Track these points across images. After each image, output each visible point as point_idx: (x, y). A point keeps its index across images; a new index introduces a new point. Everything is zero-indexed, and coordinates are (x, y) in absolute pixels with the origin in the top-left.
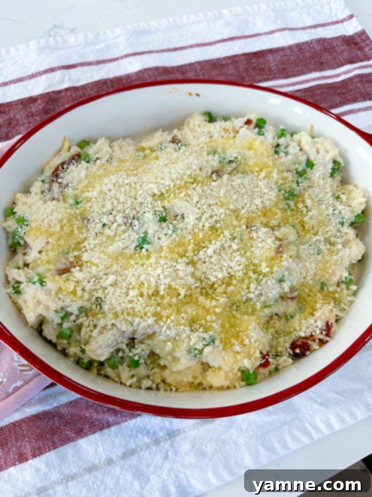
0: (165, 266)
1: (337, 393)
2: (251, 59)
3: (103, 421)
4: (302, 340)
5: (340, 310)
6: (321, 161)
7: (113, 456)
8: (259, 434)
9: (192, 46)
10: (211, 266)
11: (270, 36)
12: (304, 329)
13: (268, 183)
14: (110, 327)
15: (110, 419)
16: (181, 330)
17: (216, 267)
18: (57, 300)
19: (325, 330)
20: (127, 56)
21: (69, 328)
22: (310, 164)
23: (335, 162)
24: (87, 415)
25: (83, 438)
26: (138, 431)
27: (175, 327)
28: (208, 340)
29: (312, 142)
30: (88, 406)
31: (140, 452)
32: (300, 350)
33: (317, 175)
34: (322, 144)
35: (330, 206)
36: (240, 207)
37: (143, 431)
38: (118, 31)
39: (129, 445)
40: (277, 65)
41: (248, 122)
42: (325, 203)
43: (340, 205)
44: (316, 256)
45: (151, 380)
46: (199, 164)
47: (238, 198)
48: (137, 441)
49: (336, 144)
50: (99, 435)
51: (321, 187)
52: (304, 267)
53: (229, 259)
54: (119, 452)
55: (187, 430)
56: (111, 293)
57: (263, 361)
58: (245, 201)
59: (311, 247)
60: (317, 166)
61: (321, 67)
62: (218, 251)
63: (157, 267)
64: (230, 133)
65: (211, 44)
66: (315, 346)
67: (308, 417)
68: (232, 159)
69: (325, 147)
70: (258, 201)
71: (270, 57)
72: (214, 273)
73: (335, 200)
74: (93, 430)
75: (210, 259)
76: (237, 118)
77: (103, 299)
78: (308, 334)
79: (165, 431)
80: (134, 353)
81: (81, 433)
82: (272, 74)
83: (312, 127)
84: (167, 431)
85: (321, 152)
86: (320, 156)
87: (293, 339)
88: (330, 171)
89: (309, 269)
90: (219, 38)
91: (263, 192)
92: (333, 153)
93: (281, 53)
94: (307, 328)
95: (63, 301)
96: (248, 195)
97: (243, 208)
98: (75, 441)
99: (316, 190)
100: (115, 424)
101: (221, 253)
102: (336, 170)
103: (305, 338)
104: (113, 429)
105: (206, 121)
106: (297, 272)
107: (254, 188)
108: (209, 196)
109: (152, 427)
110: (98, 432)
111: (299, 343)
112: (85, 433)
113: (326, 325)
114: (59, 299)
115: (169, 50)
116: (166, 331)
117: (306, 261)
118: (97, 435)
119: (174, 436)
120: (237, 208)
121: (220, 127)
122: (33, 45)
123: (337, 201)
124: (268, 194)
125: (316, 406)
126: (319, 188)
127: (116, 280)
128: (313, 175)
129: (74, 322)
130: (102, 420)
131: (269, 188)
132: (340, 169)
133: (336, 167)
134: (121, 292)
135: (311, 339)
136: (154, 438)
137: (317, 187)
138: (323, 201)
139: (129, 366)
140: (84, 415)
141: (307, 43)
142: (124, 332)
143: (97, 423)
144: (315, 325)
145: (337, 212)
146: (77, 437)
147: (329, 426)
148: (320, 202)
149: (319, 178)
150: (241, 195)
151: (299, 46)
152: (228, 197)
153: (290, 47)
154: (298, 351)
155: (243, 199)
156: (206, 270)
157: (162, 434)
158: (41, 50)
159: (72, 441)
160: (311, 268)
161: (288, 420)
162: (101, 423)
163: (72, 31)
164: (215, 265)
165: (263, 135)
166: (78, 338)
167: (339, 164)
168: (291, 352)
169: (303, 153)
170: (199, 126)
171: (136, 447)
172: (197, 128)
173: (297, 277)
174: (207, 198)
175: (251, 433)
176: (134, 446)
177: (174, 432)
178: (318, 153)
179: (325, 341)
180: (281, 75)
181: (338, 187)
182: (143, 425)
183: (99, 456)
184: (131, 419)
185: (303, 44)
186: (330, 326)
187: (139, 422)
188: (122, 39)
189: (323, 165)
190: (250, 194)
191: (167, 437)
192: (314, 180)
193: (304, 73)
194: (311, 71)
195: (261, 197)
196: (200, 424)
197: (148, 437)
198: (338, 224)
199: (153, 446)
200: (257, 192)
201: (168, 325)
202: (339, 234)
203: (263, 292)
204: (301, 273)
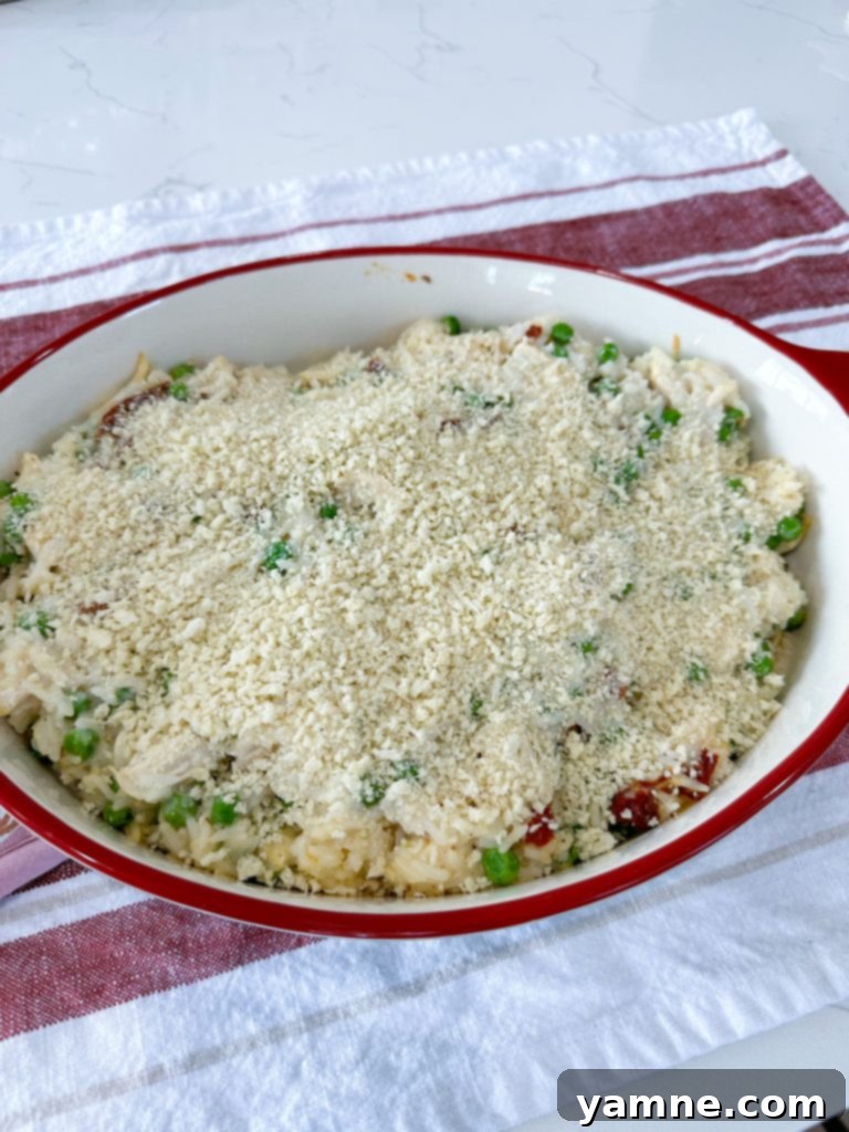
0: (318, 603)
1: (741, 942)
2: (563, 233)
3: (152, 972)
4: (637, 789)
5: (741, 731)
6: (695, 408)
7: (165, 1061)
8: (534, 1032)
9: (439, 212)
10: (424, 608)
11: (608, 192)
12: (644, 764)
13: (569, 449)
14: (176, 728)
15: (171, 970)
16: (338, 741)
17: (438, 611)
18: (73, 668)
19: (696, 768)
20: (302, 229)
21: (89, 731)
22: (671, 415)
23: (728, 409)
24: (117, 955)
25: (99, 1009)
26: (232, 1004)
27: (325, 733)
28: (401, 767)
29: (674, 368)
30: (122, 934)
31: (233, 1056)
32: (634, 813)
33: (687, 435)
34: (697, 371)
35: (716, 499)
36: (502, 491)
37: (245, 1004)
38: (290, 186)
39: (208, 1037)
40: (619, 243)
41: (534, 332)
42: (705, 493)
43: (740, 497)
44: (677, 602)
45: (261, 859)
46: (416, 405)
47: (497, 473)
48: (227, 1028)
49: (729, 372)
50: (138, 1006)
51: (695, 461)
52: (649, 625)
53: (466, 595)
54: (181, 1051)
55: (353, 1009)
56: (191, 656)
57: (535, 828)
58: (515, 479)
59: (666, 583)
60: (688, 418)
61: (716, 245)
62: (443, 578)
63: (301, 604)
64: (492, 354)
65: (479, 207)
66: (670, 804)
67: (666, 1001)
68: (492, 399)
69: (704, 378)
70: (543, 481)
71: (604, 229)
72: (429, 624)
73: (730, 489)
74: (125, 993)
75: (423, 594)
76: (510, 325)
77: (172, 671)
78: (654, 776)
79: (299, 1010)
80: (226, 790)
81: (96, 998)
82: (607, 259)
83: (677, 341)
84: (304, 1008)
85: (697, 389)
86: (694, 398)
87: (619, 787)
88: (717, 427)
89: (660, 629)
90: (496, 195)
91: (557, 465)
92: (722, 390)
93: (629, 221)
94: (653, 762)
95: (87, 674)
96: (522, 469)
97: (507, 492)
98: (79, 1016)
99: (685, 468)
100: (181, 984)
101: (451, 583)
102: (733, 427)
103: (645, 784)
104: (173, 993)
105: (445, 332)
106: (630, 634)
107: (537, 455)
108: (433, 467)
109: (269, 996)
110: (137, 997)
111: (631, 795)
112: (107, 998)
113: (700, 759)
114: (79, 668)
115: (392, 218)
116: (301, 740)
117: (652, 611)
118: (133, 1004)
119: (321, 1024)
120: (495, 492)
121: (473, 342)
122: (119, 211)
123: (735, 490)
124: (568, 468)
125: (686, 973)
126: (692, 463)
127: (206, 631)
128: (676, 437)
129: (105, 719)
130: (150, 969)
131: (571, 457)
132: (743, 424)
133: (733, 421)
134: (212, 656)
135: (661, 785)
136: (270, 1024)
137: (687, 462)
138: (701, 490)
139: (211, 821)
140: (111, 955)
141: (684, 202)
142: (208, 739)
143: (137, 976)
144: (671, 754)
145: (732, 512)
146: (86, 1005)
147: (720, 1024)
148: (693, 492)
149: (691, 440)
150: (506, 468)
151: (668, 209)
152: (475, 470)
153: (649, 211)
154: (627, 814)
155: (510, 476)
156: (414, 617)
157: (290, 1015)
158: (133, 220)
159: (73, 1016)
160: (666, 627)
161: (613, 1003)
162: (149, 977)
163: (201, 188)
164: (434, 607)
165: (566, 355)
166: (108, 755)
167: (740, 414)
168: (613, 820)
169: (655, 393)
170: (429, 342)
171: (225, 1044)
172: (423, 346)
173: (631, 645)
174: (430, 470)
175: (514, 1029)
176: (218, 1041)
177: (321, 1014)
178: (690, 390)
179: (695, 794)
180: (626, 261)
181: (738, 462)
182: (249, 989)
183: (131, 1058)
184: (220, 971)
185: (675, 204)
186: (712, 761)
187: (239, 980)
188: (297, 200)
189: (701, 414)
190: (527, 466)
191: (303, 1024)
192: (679, 447)
193: (676, 256)
194: (692, 252)
195: (552, 474)
196: (386, 997)
197: (255, 1020)
198: (736, 536)
199: (265, 1043)
200: (545, 462)
201: (310, 727)
202: (735, 557)
203: (544, 671)
204: (641, 639)
